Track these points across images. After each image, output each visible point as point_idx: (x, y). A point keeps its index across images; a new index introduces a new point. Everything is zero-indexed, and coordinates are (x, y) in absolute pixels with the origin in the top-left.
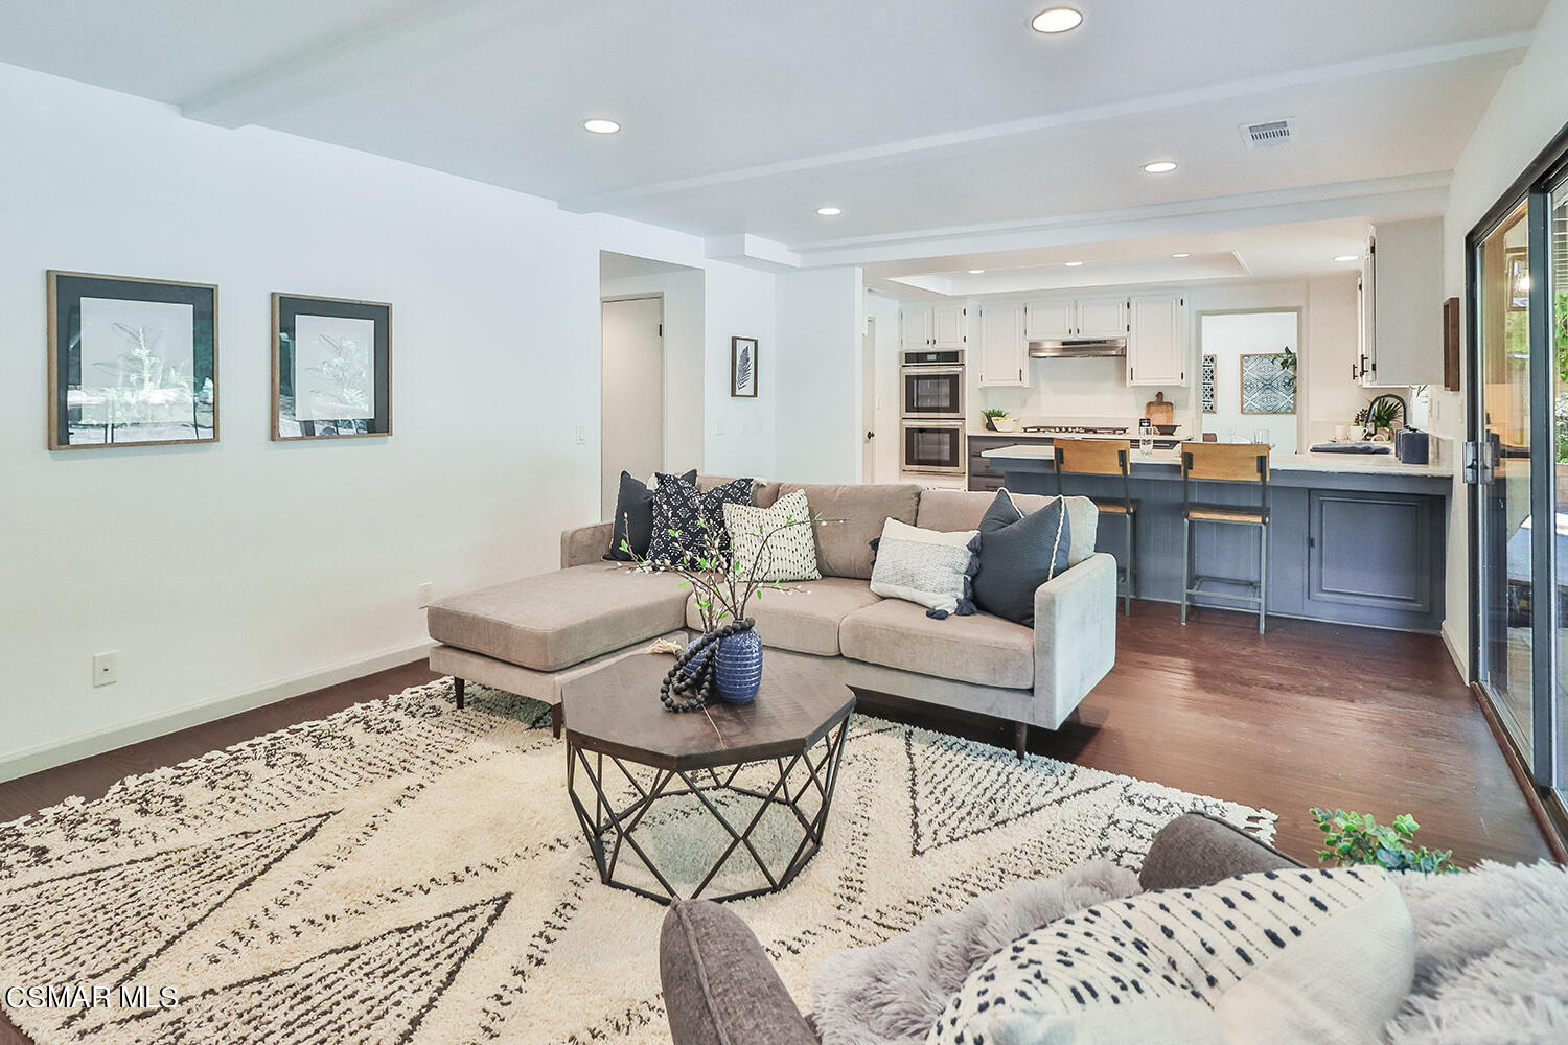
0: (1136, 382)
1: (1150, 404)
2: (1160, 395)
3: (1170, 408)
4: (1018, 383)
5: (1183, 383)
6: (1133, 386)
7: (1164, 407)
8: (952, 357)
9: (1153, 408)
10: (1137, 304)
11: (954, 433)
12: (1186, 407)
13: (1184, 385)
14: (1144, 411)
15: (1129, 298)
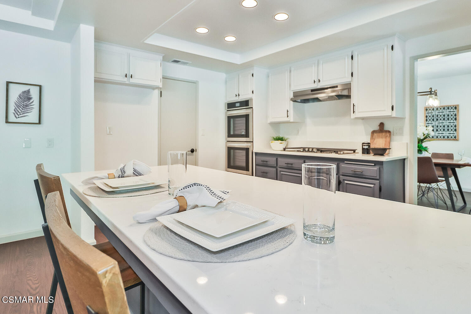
0: (357, 115)
1: (373, 132)
2: (382, 125)
3: (388, 134)
4: (286, 119)
5: (394, 114)
6: (356, 118)
7: (384, 134)
8: (246, 104)
9: (375, 134)
10: (358, 55)
11: (247, 150)
12: (401, 133)
13: (394, 115)
14: (370, 137)
15: (352, 52)
